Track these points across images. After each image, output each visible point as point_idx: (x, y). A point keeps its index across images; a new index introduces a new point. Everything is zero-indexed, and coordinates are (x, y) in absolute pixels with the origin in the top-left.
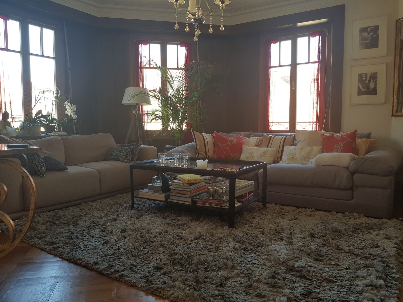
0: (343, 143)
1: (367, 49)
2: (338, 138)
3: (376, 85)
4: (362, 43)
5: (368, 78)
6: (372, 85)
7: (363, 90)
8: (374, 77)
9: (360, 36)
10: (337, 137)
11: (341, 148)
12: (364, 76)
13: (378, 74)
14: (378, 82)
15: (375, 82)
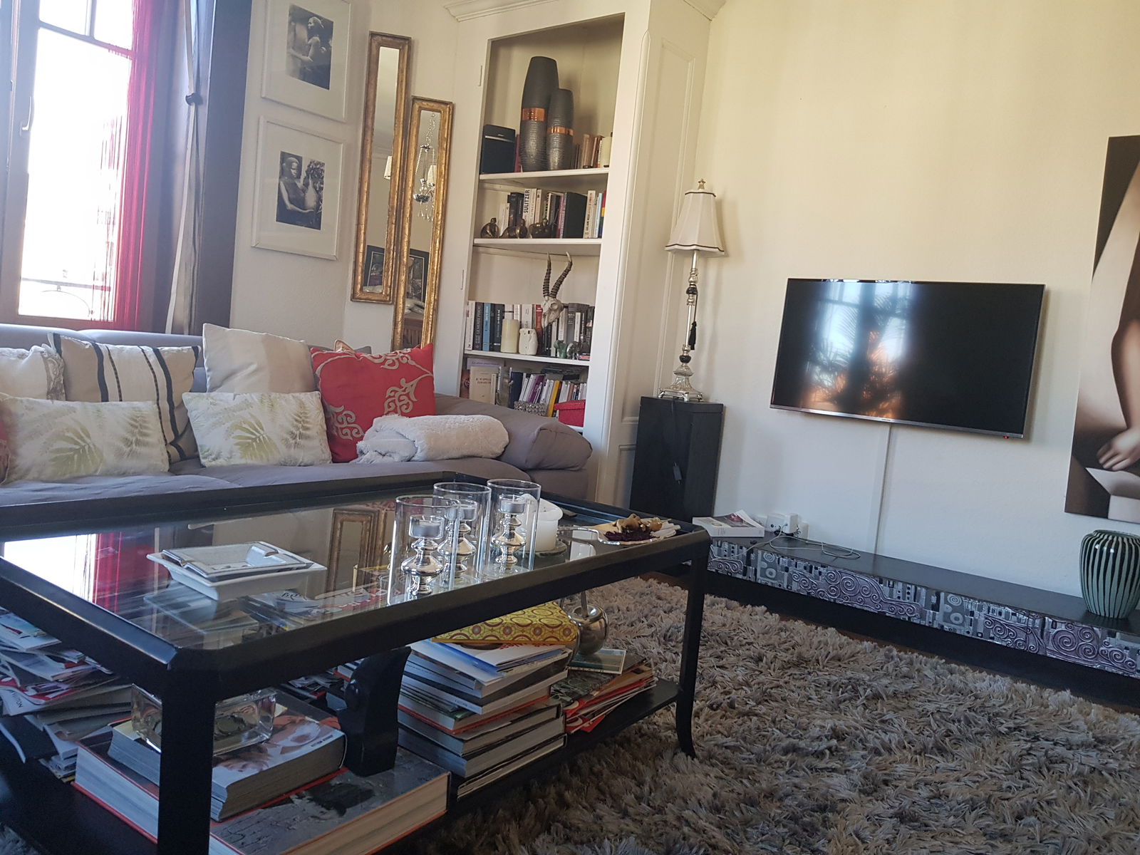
0: (414, 382)
1: (304, 80)
2: (386, 366)
3: (319, 200)
4: (294, 57)
5: (304, 174)
6: (310, 199)
7: (290, 206)
8: (316, 172)
9: (289, 32)
10: (383, 363)
11: (409, 399)
12: (295, 165)
13: (325, 168)
14: (324, 194)
15: (317, 192)
